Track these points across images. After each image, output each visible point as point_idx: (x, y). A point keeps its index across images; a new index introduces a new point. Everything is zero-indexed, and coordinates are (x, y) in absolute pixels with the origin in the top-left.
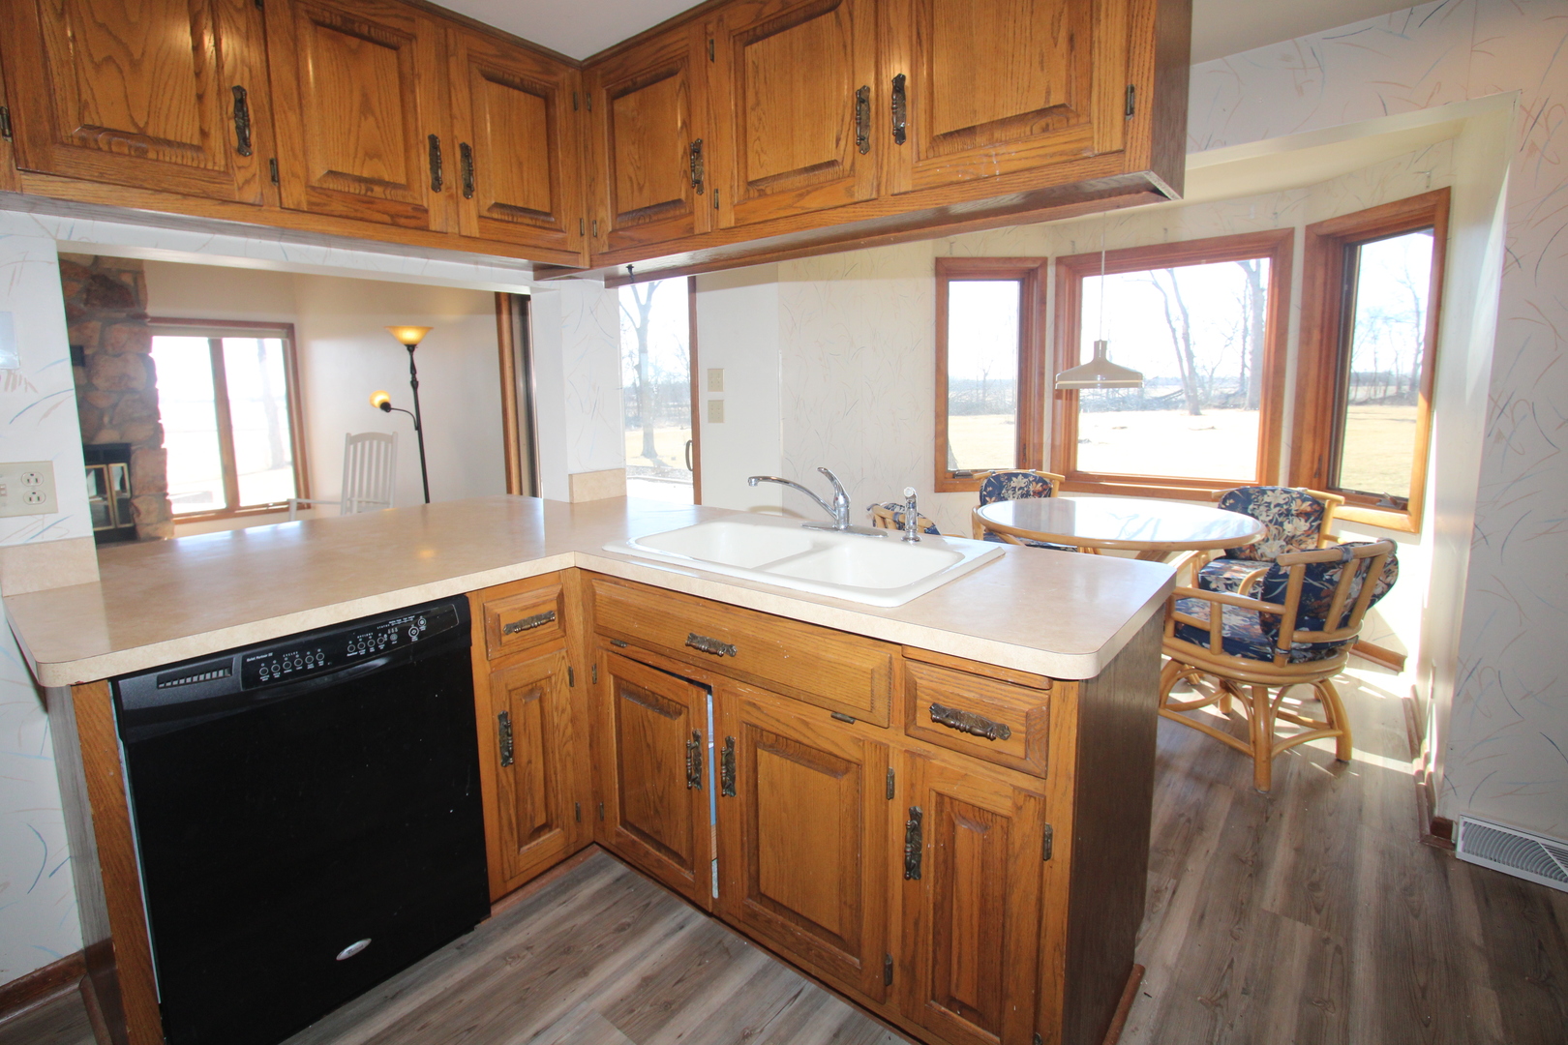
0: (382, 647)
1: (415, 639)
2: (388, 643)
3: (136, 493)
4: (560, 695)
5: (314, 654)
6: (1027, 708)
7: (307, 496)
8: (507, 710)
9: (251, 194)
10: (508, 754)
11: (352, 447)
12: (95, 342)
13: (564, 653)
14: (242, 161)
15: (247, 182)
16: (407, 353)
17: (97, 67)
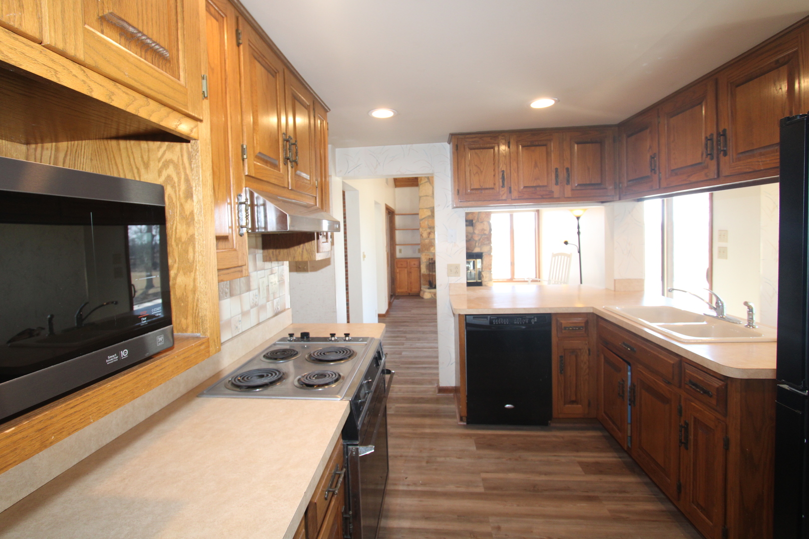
0: (523, 323)
1: (533, 323)
2: (525, 323)
3: (483, 270)
4: (584, 357)
5: (506, 320)
6: (717, 386)
7: (539, 278)
8: (563, 355)
9: (504, 197)
10: (562, 370)
11: (554, 258)
12: (476, 218)
13: (587, 342)
14: (503, 189)
15: (503, 194)
16: (577, 220)
17: (474, 175)
